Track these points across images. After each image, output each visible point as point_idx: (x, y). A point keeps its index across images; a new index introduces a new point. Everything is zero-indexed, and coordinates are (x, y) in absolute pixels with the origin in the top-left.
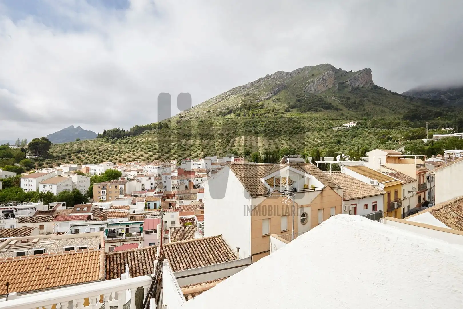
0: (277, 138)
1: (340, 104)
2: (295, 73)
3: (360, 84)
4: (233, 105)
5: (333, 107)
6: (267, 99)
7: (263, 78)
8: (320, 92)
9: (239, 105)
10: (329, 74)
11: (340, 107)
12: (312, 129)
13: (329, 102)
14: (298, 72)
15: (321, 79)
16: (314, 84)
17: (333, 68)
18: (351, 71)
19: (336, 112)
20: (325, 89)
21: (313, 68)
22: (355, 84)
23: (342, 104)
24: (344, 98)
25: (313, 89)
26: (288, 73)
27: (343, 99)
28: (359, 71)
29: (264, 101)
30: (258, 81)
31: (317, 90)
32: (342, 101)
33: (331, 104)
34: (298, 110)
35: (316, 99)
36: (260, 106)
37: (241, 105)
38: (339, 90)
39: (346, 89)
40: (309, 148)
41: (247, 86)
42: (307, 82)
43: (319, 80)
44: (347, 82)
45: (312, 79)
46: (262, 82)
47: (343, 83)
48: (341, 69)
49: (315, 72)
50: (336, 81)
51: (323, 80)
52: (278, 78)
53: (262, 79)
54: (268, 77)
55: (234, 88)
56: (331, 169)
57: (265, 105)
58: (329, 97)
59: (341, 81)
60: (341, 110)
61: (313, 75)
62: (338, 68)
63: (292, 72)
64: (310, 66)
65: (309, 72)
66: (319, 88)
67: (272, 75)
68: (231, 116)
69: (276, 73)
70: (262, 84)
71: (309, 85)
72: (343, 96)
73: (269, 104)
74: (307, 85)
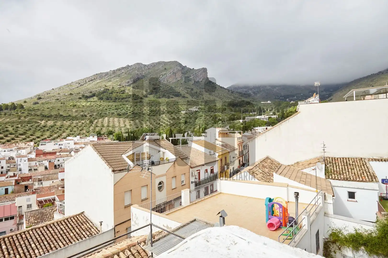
0: (137, 119)
1: (186, 93)
2: (151, 66)
3: (200, 79)
4: (96, 89)
5: (181, 95)
6: (128, 85)
7: (125, 67)
8: (171, 83)
9: (102, 89)
10: (178, 69)
11: (187, 95)
12: (166, 112)
13: (178, 91)
14: (154, 65)
15: (172, 73)
16: (167, 76)
17: (180, 65)
18: (194, 69)
19: (183, 99)
20: (175, 81)
21: (165, 63)
22: (196, 79)
23: (188, 93)
24: (189, 88)
25: (166, 80)
26: (145, 65)
27: (188, 90)
28: (199, 69)
29: (125, 87)
30: (119, 70)
31: (169, 81)
32: (187, 91)
33: (179, 92)
34: (154, 96)
35: (168, 88)
36: (122, 91)
37: (104, 89)
38: (185, 82)
39: (190, 82)
40: (163, 128)
41: (109, 73)
42: (161, 74)
43: (170, 73)
44: (191, 76)
45: (165, 72)
46: (123, 71)
47: (188, 77)
48: (186, 66)
49: (167, 67)
50: (183, 75)
51: (173, 73)
52: (137, 68)
53: (123, 68)
54: (128, 67)
55: (97, 74)
56: (181, 144)
57: (127, 91)
58: (178, 87)
59: (186, 75)
60: (187, 98)
61: (165, 69)
62: (184, 66)
63: (149, 65)
64: (163, 62)
65: (162, 66)
66: (170, 80)
67: (132, 66)
68: (94, 99)
69: (135, 64)
70: (123, 72)
71: (163, 76)
72: (188, 87)
73: (129, 90)
74: (161, 76)
